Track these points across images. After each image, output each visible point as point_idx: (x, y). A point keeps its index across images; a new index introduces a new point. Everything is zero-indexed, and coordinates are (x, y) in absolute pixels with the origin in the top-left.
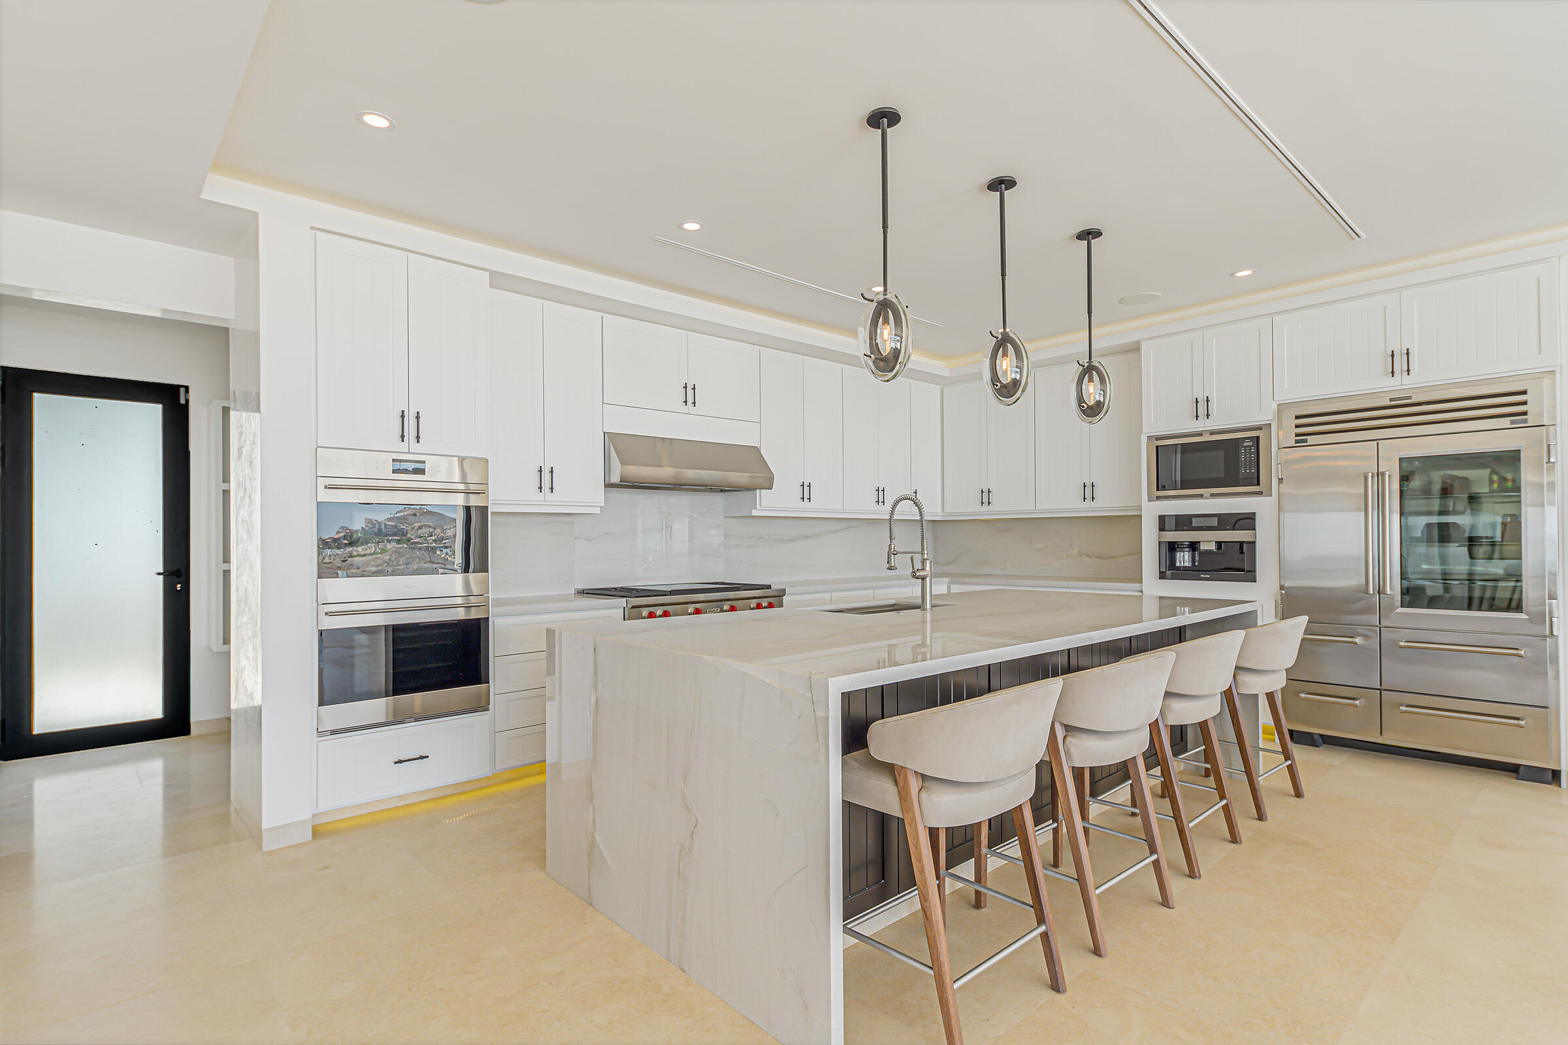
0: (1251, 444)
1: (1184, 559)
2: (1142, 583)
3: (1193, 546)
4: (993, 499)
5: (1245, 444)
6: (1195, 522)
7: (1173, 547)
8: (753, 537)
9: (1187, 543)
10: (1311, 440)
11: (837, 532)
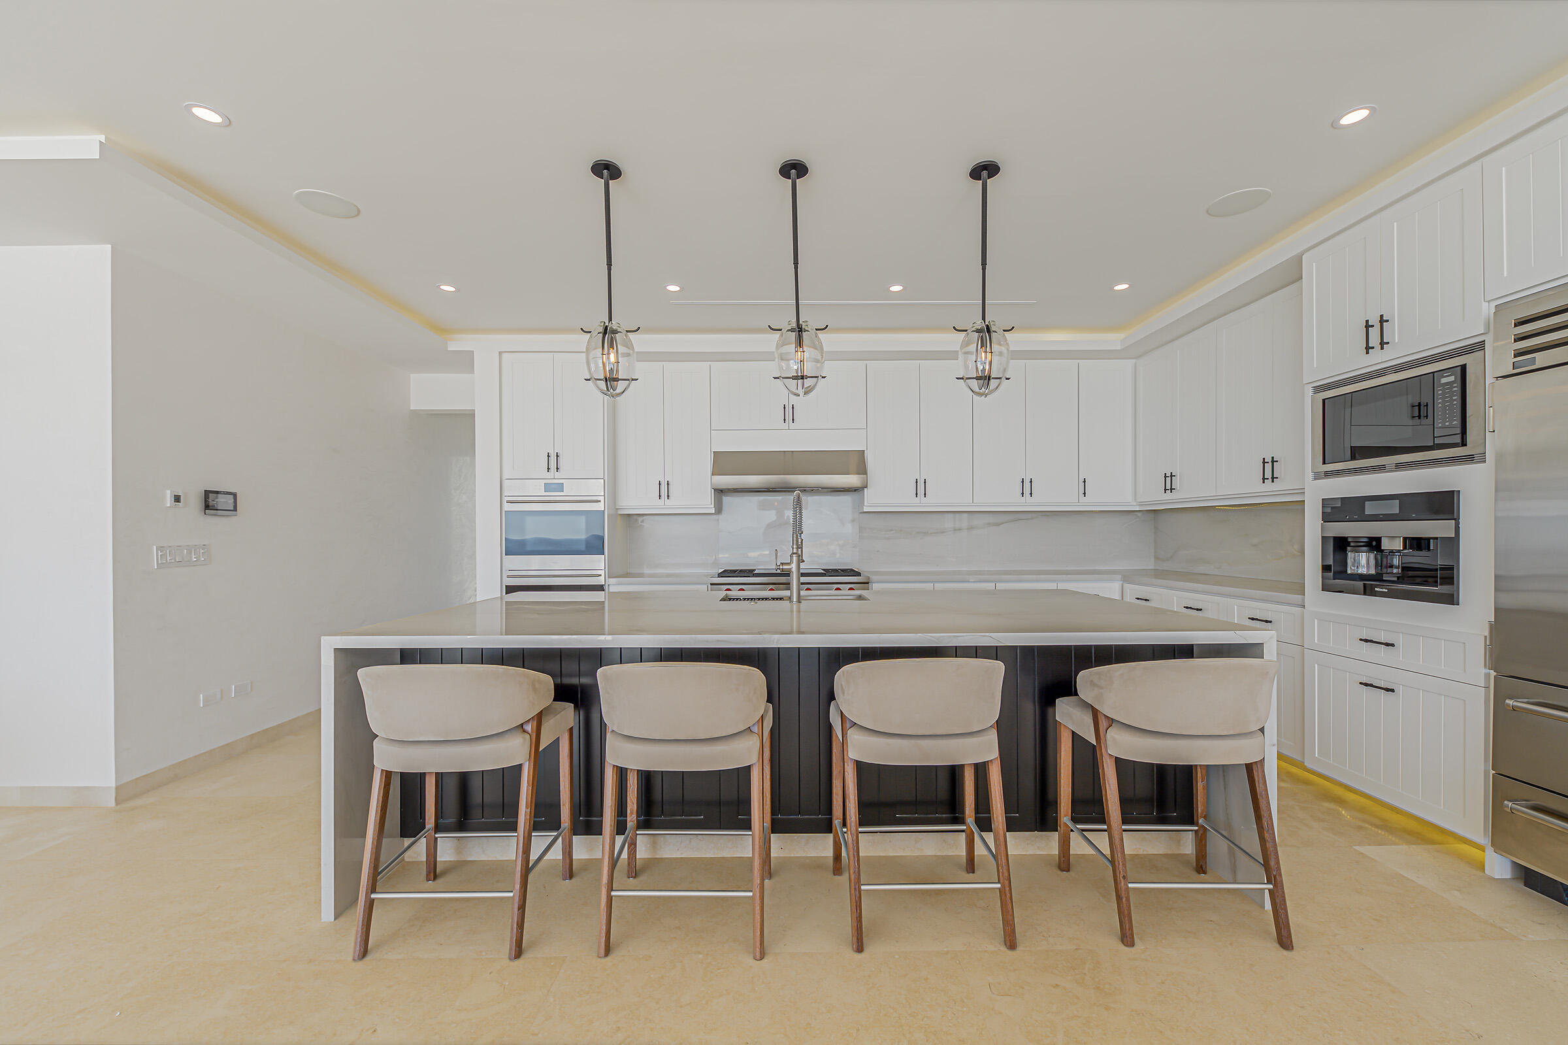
0: (1452, 378)
1: (1362, 562)
2: (1304, 595)
3: (1374, 544)
4: (1177, 483)
5: (1444, 380)
6: (1370, 509)
7: (1341, 545)
8: (892, 530)
9: (1365, 540)
10: (1541, 359)
11: (998, 525)
